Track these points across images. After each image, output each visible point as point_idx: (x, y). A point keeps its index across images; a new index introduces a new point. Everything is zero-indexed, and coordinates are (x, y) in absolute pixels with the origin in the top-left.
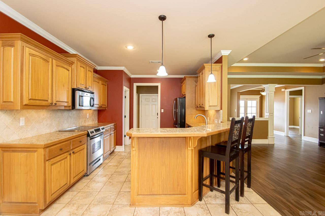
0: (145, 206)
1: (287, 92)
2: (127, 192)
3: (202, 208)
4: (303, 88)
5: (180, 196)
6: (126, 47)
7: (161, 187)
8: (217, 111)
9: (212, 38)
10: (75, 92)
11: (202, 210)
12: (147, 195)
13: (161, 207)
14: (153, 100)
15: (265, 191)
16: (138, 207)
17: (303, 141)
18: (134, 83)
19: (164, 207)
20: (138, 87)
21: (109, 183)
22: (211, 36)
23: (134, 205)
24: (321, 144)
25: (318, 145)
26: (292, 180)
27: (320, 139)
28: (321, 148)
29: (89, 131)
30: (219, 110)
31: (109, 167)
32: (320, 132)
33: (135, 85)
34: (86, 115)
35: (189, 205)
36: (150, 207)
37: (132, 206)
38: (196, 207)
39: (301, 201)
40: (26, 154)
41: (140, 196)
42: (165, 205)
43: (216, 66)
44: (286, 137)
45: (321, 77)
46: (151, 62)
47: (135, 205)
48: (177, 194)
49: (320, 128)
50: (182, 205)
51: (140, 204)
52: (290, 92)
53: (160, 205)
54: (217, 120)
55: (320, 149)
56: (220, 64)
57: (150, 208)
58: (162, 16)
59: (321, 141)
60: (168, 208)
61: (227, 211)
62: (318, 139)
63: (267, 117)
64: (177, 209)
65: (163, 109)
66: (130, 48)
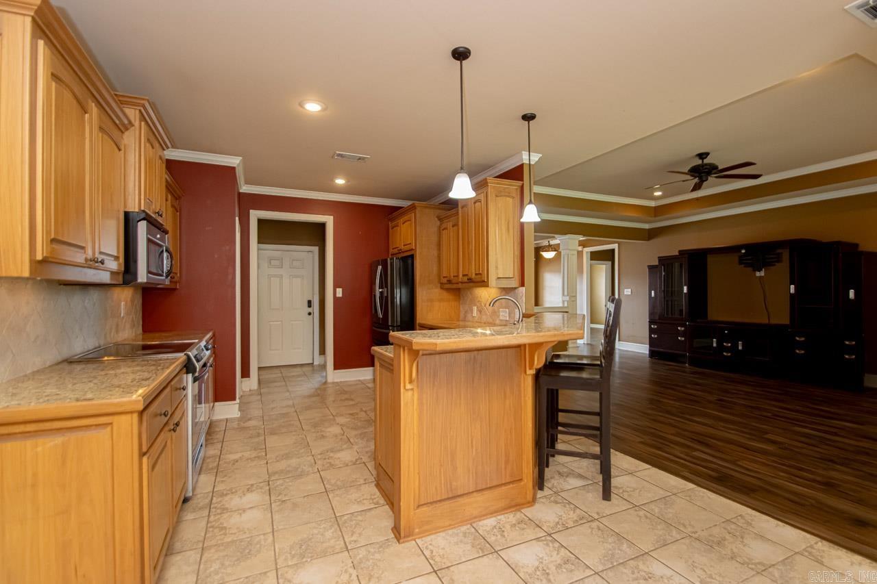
0: (436, 530)
1: (587, 252)
2: (359, 513)
3: (556, 502)
4: (615, 246)
5: (511, 486)
6: (301, 105)
7: (473, 473)
8: (507, 290)
9: (531, 122)
10: (137, 226)
11: (559, 505)
12: (440, 501)
13: (474, 522)
14: (295, 263)
15: (630, 446)
16: (422, 537)
17: (617, 352)
18: (251, 211)
19: (480, 521)
20: (261, 222)
21: (280, 505)
22: (528, 118)
23: (409, 536)
24: (653, 354)
25: (648, 356)
26: (655, 420)
27: (651, 345)
28: (654, 361)
29: (190, 353)
30: (515, 288)
31: (234, 464)
32: (651, 331)
33: (255, 215)
34: (120, 306)
35: (529, 503)
36: (449, 529)
37: (406, 539)
38: (544, 503)
39: (694, 453)
40: (58, 440)
41: (425, 509)
42: (481, 517)
43: (498, 184)
44: (586, 346)
45: (646, 226)
46: (339, 155)
47: (413, 535)
48: (505, 484)
49: (651, 322)
50: (516, 505)
51: (426, 527)
52: (592, 253)
53: (472, 520)
54: (507, 310)
55: (652, 363)
56: (519, 183)
57: (450, 532)
58: (461, 49)
59: (653, 349)
60: (490, 522)
61: (607, 494)
62: (648, 346)
63: (566, 305)
64: (510, 518)
65: (341, 289)
66: (313, 107)
